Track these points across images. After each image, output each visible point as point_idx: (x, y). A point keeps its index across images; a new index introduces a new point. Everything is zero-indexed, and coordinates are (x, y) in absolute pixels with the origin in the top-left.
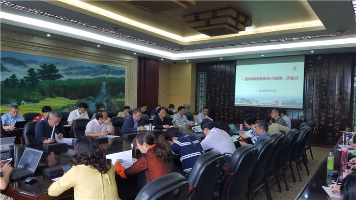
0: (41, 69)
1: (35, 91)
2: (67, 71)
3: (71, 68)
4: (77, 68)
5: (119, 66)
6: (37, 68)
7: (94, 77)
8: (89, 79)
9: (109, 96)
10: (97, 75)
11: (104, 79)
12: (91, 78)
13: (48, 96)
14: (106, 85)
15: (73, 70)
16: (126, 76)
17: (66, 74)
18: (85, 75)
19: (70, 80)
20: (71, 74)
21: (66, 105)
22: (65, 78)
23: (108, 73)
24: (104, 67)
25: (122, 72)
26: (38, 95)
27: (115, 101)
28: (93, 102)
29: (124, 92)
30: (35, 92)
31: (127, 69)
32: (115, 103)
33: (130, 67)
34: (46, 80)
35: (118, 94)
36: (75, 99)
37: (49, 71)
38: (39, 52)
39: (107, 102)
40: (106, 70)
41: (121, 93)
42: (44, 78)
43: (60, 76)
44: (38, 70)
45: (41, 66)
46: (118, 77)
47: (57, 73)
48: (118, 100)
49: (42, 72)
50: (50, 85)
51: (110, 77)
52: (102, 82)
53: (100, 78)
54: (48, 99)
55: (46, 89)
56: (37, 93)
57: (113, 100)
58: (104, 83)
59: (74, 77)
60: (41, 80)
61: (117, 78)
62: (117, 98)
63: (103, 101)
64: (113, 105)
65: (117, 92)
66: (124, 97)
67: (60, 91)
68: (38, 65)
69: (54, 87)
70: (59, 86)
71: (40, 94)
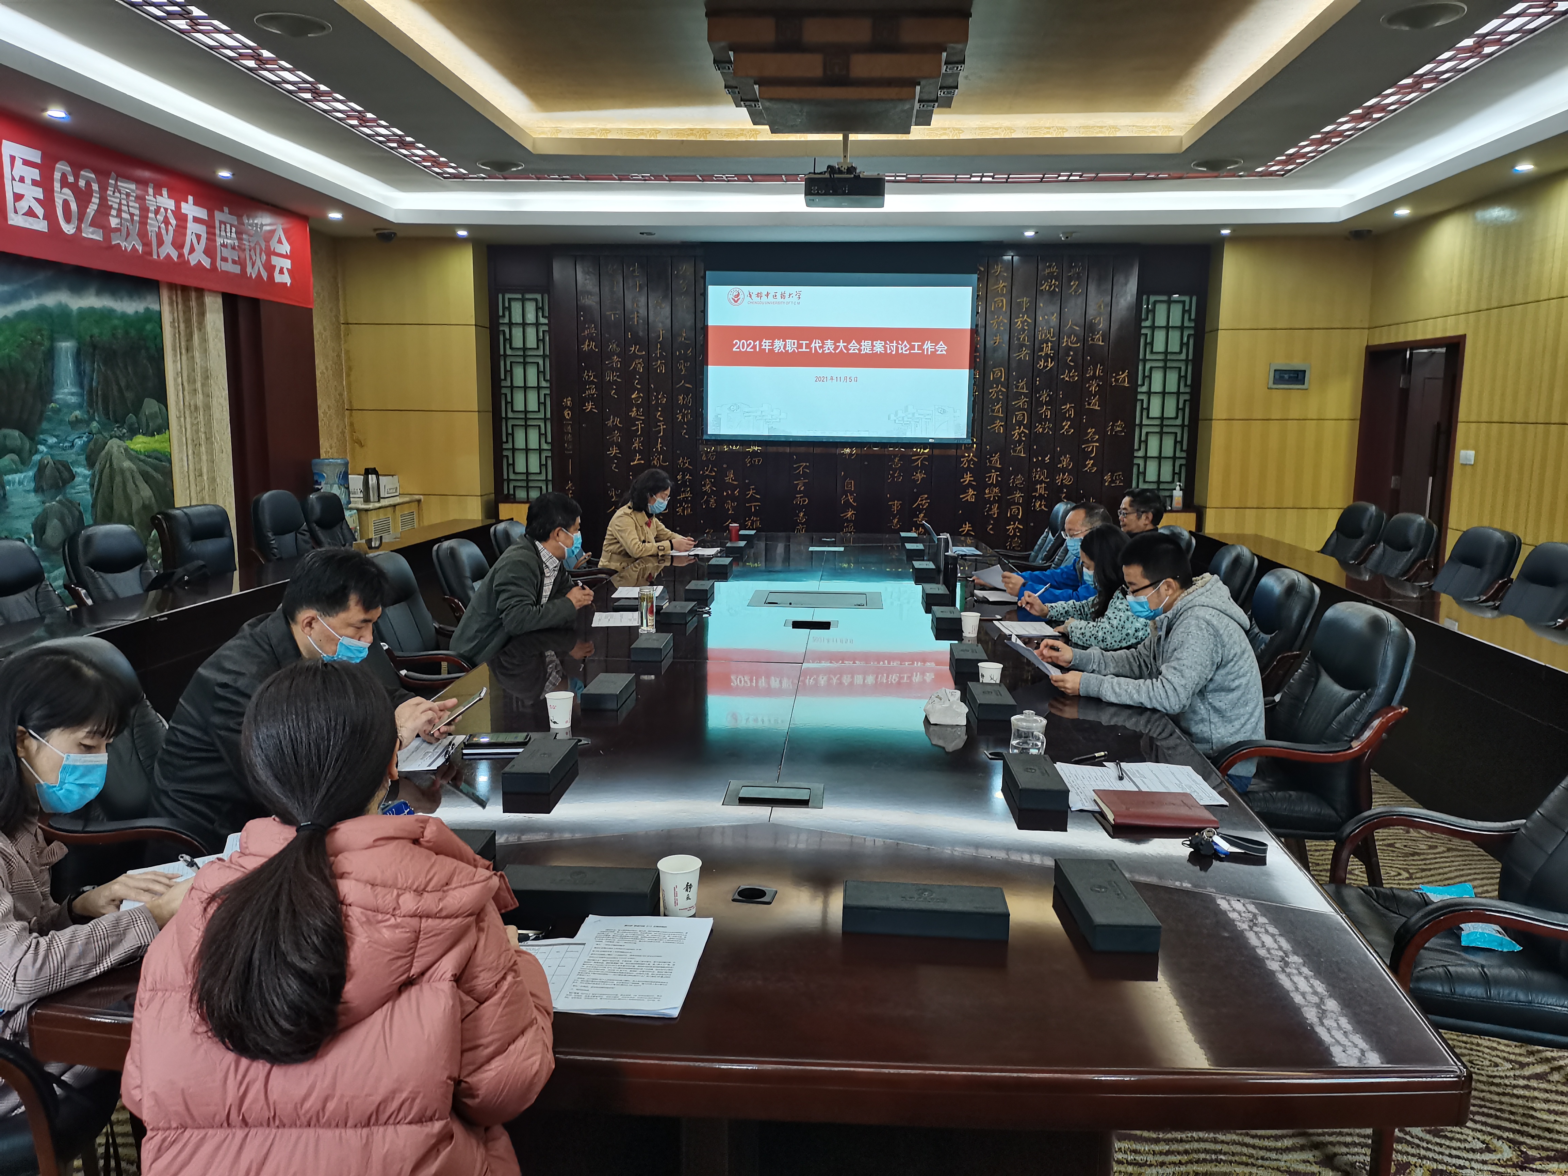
9: (95, 425)
10: (26, 294)
16: (163, 305)
27: (129, 454)
28: (24, 462)
29: (161, 396)
32: (127, 464)
35: (137, 408)
39: (91, 464)
41: (150, 406)
48: (140, 443)
51: (92, 310)
52: (52, 339)
53: (42, 313)
57: (114, 445)
61: (124, 316)
62: (133, 432)
63: (70, 456)
64: (118, 479)
65: (129, 395)
66: (163, 427)
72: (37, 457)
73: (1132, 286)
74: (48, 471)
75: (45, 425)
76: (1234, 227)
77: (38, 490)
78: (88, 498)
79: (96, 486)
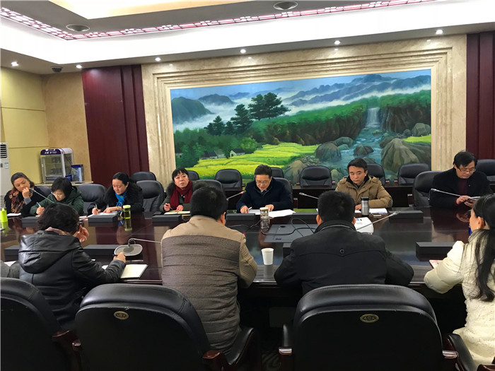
0: (253, 103)
1: (248, 137)
2: (296, 100)
3: (303, 94)
4: (315, 91)
5: (412, 69)
6: (247, 102)
7: (349, 102)
8: (339, 106)
9: (386, 134)
10: (356, 95)
11: (374, 102)
12: (343, 103)
13: (267, 143)
14: (379, 113)
15: (306, 96)
16: (433, 86)
17: (293, 104)
18: (331, 100)
19: (302, 113)
20: (304, 102)
21: (297, 155)
22: (293, 111)
23: (382, 88)
24: (371, 78)
25: (424, 79)
26: (253, 142)
27: (404, 143)
28: (350, 146)
29: (427, 120)
30: (246, 139)
32: (403, 147)
33: (446, 62)
34: (261, 119)
35: (411, 127)
36: (312, 144)
37: (268, 105)
38: (249, 79)
39: (382, 146)
40: (377, 83)
41: (421, 126)
42: (259, 116)
43: (284, 110)
44: (250, 106)
45: (254, 99)
46: (411, 91)
47: (279, 106)
48: (412, 139)
49: (255, 108)
50: (269, 126)
51: (389, 96)
52: (367, 108)
53: (363, 100)
54: (267, 146)
55: (262, 133)
56: (250, 138)
57: (397, 141)
58: (374, 110)
59: (308, 108)
60: (254, 120)
61: (406, 95)
62: (408, 136)
63: (371, 145)
64: (397, 152)
65: (407, 123)
66: (427, 133)
67: (284, 134)
68: (248, 98)
69: (276, 128)
70: (283, 126)
71: (254, 140)
72: (355, 145)
74: (360, 149)
75: (360, 135)
77: (356, 154)
79: (385, 155)
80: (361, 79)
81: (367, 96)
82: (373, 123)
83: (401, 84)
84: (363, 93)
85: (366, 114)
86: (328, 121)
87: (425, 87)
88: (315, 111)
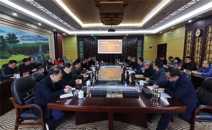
0: (8, 36)
1: (6, 51)
2: (22, 38)
3: (24, 37)
4: (27, 37)
5: (45, 37)
6: (5, 35)
7: (35, 42)
8: (33, 43)
9: (43, 53)
11: (40, 43)
12: (34, 42)
13: (13, 54)
16: (49, 42)
17: (21, 40)
18: (31, 41)
19: (24, 43)
20: (24, 40)
22: (21, 42)
23: (41, 40)
24: (39, 36)
25: (47, 40)
26: (8, 54)
27: (46, 55)
28: (36, 56)
29: (49, 50)
31: (49, 37)
33: (51, 37)
34: (11, 44)
35: (47, 51)
36: (27, 55)
37: (12, 38)
40: (40, 38)
41: (48, 51)
42: (10, 42)
43: (18, 41)
44: (6, 37)
46: (46, 42)
47: (17, 40)
48: (47, 55)
49: (8, 39)
50: (14, 47)
51: (42, 42)
53: (38, 42)
54: (13, 56)
55: (11, 50)
56: (7, 52)
57: (45, 55)
58: (40, 46)
59: (26, 42)
60: (8, 44)
63: (41, 56)
64: (45, 58)
66: (49, 53)
67: (19, 51)
68: (5, 33)
69: (16, 48)
70: (19, 48)
71: (8, 53)
73: (136, 39)
74: (39, 57)
76: (146, 34)
77: (38, 59)
78: (42, 60)
79: (43, 58)
80: (37, 36)
81: (39, 41)
82: (40, 50)
83: (44, 40)
84: (38, 40)
85: (39, 46)
86: (31, 48)
87: (48, 42)
88: (27, 44)
